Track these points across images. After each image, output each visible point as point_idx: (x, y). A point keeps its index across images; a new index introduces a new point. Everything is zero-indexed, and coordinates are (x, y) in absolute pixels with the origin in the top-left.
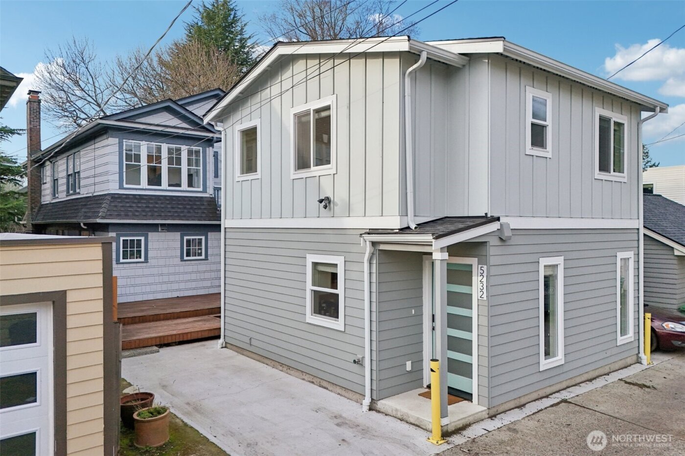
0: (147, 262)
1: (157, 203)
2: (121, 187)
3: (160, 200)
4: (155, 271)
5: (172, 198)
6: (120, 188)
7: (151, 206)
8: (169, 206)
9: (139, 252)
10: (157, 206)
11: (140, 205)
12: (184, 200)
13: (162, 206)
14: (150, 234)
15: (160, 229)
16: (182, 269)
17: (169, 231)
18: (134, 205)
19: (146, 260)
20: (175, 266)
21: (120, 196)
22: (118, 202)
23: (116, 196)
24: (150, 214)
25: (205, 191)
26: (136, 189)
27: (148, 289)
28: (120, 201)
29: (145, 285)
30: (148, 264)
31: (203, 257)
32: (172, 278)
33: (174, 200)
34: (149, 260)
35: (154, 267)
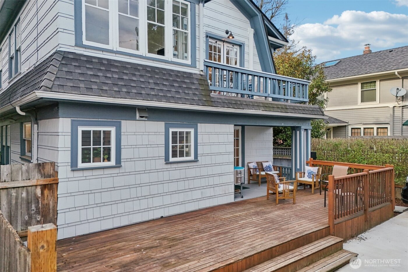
0: (120, 167)
1: (134, 75)
2: (79, 44)
3: (139, 70)
4: (130, 180)
5: (154, 69)
6: (76, 45)
7: (125, 77)
8: (151, 81)
9: (108, 151)
10: (134, 79)
11: (109, 75)
12: (170, 75)
13: (142, 80)
14: (124, 123)
15: (138, 115)
16: (166, 176)
17: (149, 119)
18: (100, 74)
19: (118, 165)
20: (157, 171)
21: (77, 58)
22: (75, 66)
23: (71, 56)
24: (124, 90)
25: (193, 65)
26: (103, 50)
27: (121, 208)
28: (77, 64)
29: (116, 202)
30: (121, 170)
31: (192, 158)
32: (154, 189)
33: (157, 74)
34: (122, 164)
35: (130, 173)
